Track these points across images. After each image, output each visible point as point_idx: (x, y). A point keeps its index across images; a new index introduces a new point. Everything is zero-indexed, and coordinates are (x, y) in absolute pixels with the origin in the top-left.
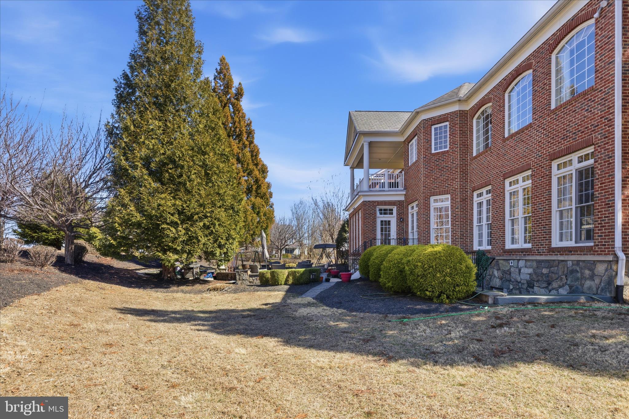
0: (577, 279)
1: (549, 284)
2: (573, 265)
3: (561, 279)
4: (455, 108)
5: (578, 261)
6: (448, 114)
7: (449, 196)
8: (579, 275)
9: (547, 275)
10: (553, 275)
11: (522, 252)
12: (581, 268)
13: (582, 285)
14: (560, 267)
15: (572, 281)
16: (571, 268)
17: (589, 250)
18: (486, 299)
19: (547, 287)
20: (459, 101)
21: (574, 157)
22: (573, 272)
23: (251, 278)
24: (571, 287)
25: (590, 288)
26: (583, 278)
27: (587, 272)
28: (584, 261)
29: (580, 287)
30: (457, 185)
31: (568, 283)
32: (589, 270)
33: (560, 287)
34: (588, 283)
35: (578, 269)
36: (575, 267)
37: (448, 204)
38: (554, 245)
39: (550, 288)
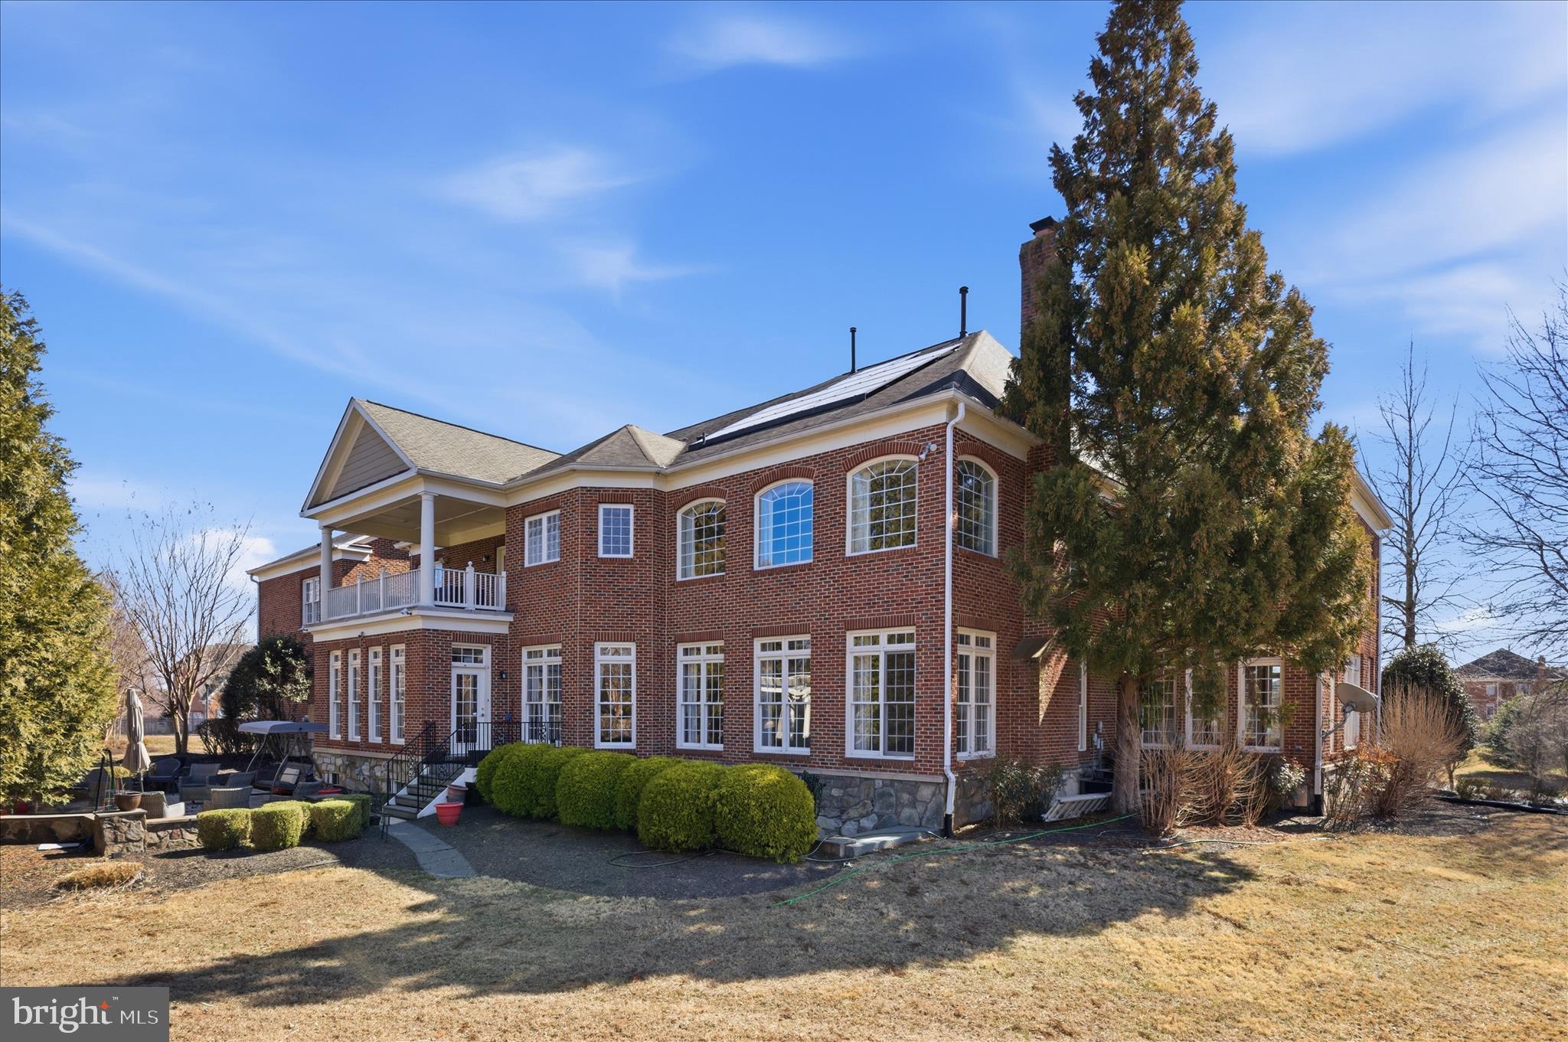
0: (890, 806)
1: (842, 812)
2: (884, 785)
3: (865, 805)
4: (647, 484)
5: (892, 781)
6: (633, 490)
7: (632, 646)
8: (893, 800)
9: (840, 799)
10: (851, 799)
11: (792, 761)
12: (897, 791)
13: (898, 814)
14: (862, 787)
15: (881, 808)
16: (880, 791)
17: (908, 766)
18: (834, 850)
19: (839, 817)
20: (658, 473)
21: (883, 634)
22: (882, 795)
23: (154, 835)
24: (880, 816)
25: (910, 818)
26: (900, 804)
27: (906, 797)
28: (901, 781)
29: (894, 817)
30: (647, 627)
31: (876, 810)
32: (909, 793)
33: (862, 816)
34: (906, 812)
35: (892, 792)
36: (886, 789)
37: (631, 659)
38: (848, 755)
39: (844, 817)
